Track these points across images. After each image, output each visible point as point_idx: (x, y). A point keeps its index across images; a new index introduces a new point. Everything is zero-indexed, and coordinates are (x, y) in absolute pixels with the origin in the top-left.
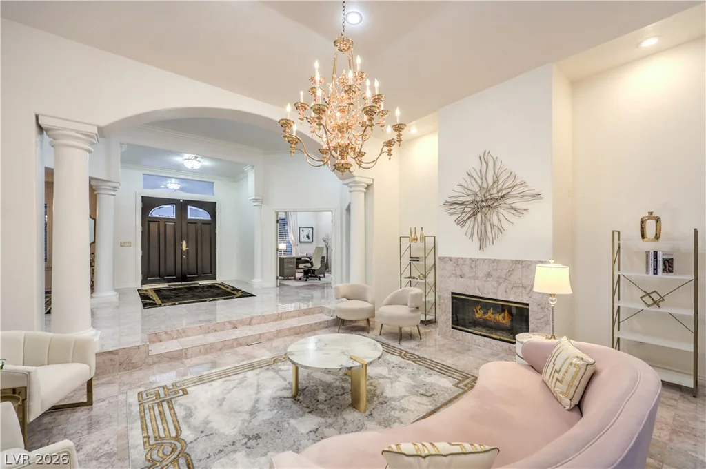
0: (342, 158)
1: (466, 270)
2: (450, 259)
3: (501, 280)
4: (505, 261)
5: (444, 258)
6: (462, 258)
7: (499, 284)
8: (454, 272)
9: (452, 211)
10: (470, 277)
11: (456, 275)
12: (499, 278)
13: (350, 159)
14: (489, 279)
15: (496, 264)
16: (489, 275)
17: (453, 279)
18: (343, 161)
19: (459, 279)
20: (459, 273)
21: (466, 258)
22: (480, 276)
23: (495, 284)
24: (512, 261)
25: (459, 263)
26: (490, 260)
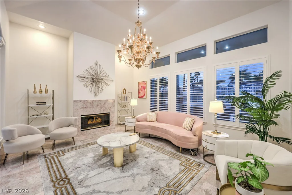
0: (138, 63)
1: (88, 105)
2: (81, 101)
3: (102, 107)
4: (103, 100)
5: (77, 101)
6: (87, 100)
7: (101, 108)
8: (83, 106)
9: (82, 80)
10: (90, 108)
11: (83, 108)
12: (101, 106)
13: (141, 63)
14: (98, 107)
15: (100, 101)
16: (98, 106)
17: (82, 109)
18: (138, 64)
19: (85, 109)
20: (85, 106)
21: (88, 100)
22: (94, 106)
23: (100, 108)
24: (105, 100)
25: (85, 102)
26: (98, 100)
